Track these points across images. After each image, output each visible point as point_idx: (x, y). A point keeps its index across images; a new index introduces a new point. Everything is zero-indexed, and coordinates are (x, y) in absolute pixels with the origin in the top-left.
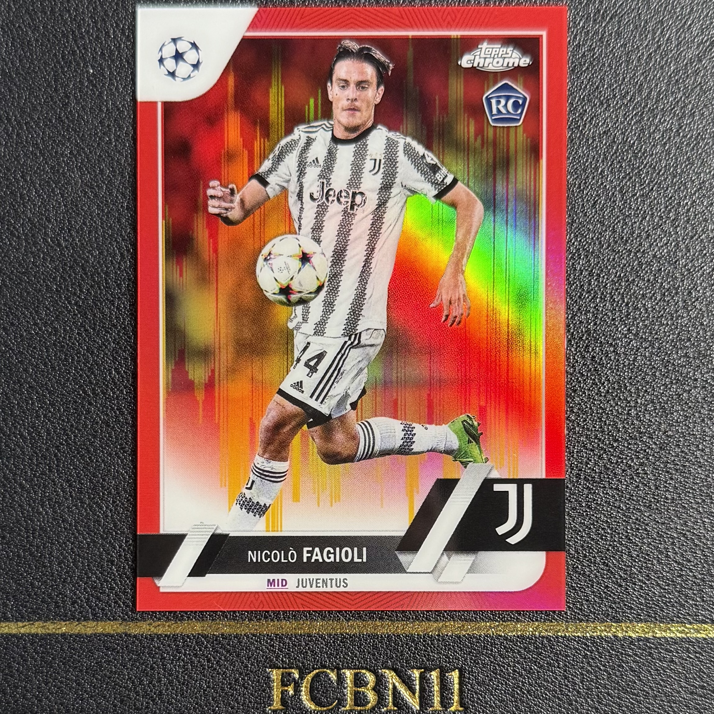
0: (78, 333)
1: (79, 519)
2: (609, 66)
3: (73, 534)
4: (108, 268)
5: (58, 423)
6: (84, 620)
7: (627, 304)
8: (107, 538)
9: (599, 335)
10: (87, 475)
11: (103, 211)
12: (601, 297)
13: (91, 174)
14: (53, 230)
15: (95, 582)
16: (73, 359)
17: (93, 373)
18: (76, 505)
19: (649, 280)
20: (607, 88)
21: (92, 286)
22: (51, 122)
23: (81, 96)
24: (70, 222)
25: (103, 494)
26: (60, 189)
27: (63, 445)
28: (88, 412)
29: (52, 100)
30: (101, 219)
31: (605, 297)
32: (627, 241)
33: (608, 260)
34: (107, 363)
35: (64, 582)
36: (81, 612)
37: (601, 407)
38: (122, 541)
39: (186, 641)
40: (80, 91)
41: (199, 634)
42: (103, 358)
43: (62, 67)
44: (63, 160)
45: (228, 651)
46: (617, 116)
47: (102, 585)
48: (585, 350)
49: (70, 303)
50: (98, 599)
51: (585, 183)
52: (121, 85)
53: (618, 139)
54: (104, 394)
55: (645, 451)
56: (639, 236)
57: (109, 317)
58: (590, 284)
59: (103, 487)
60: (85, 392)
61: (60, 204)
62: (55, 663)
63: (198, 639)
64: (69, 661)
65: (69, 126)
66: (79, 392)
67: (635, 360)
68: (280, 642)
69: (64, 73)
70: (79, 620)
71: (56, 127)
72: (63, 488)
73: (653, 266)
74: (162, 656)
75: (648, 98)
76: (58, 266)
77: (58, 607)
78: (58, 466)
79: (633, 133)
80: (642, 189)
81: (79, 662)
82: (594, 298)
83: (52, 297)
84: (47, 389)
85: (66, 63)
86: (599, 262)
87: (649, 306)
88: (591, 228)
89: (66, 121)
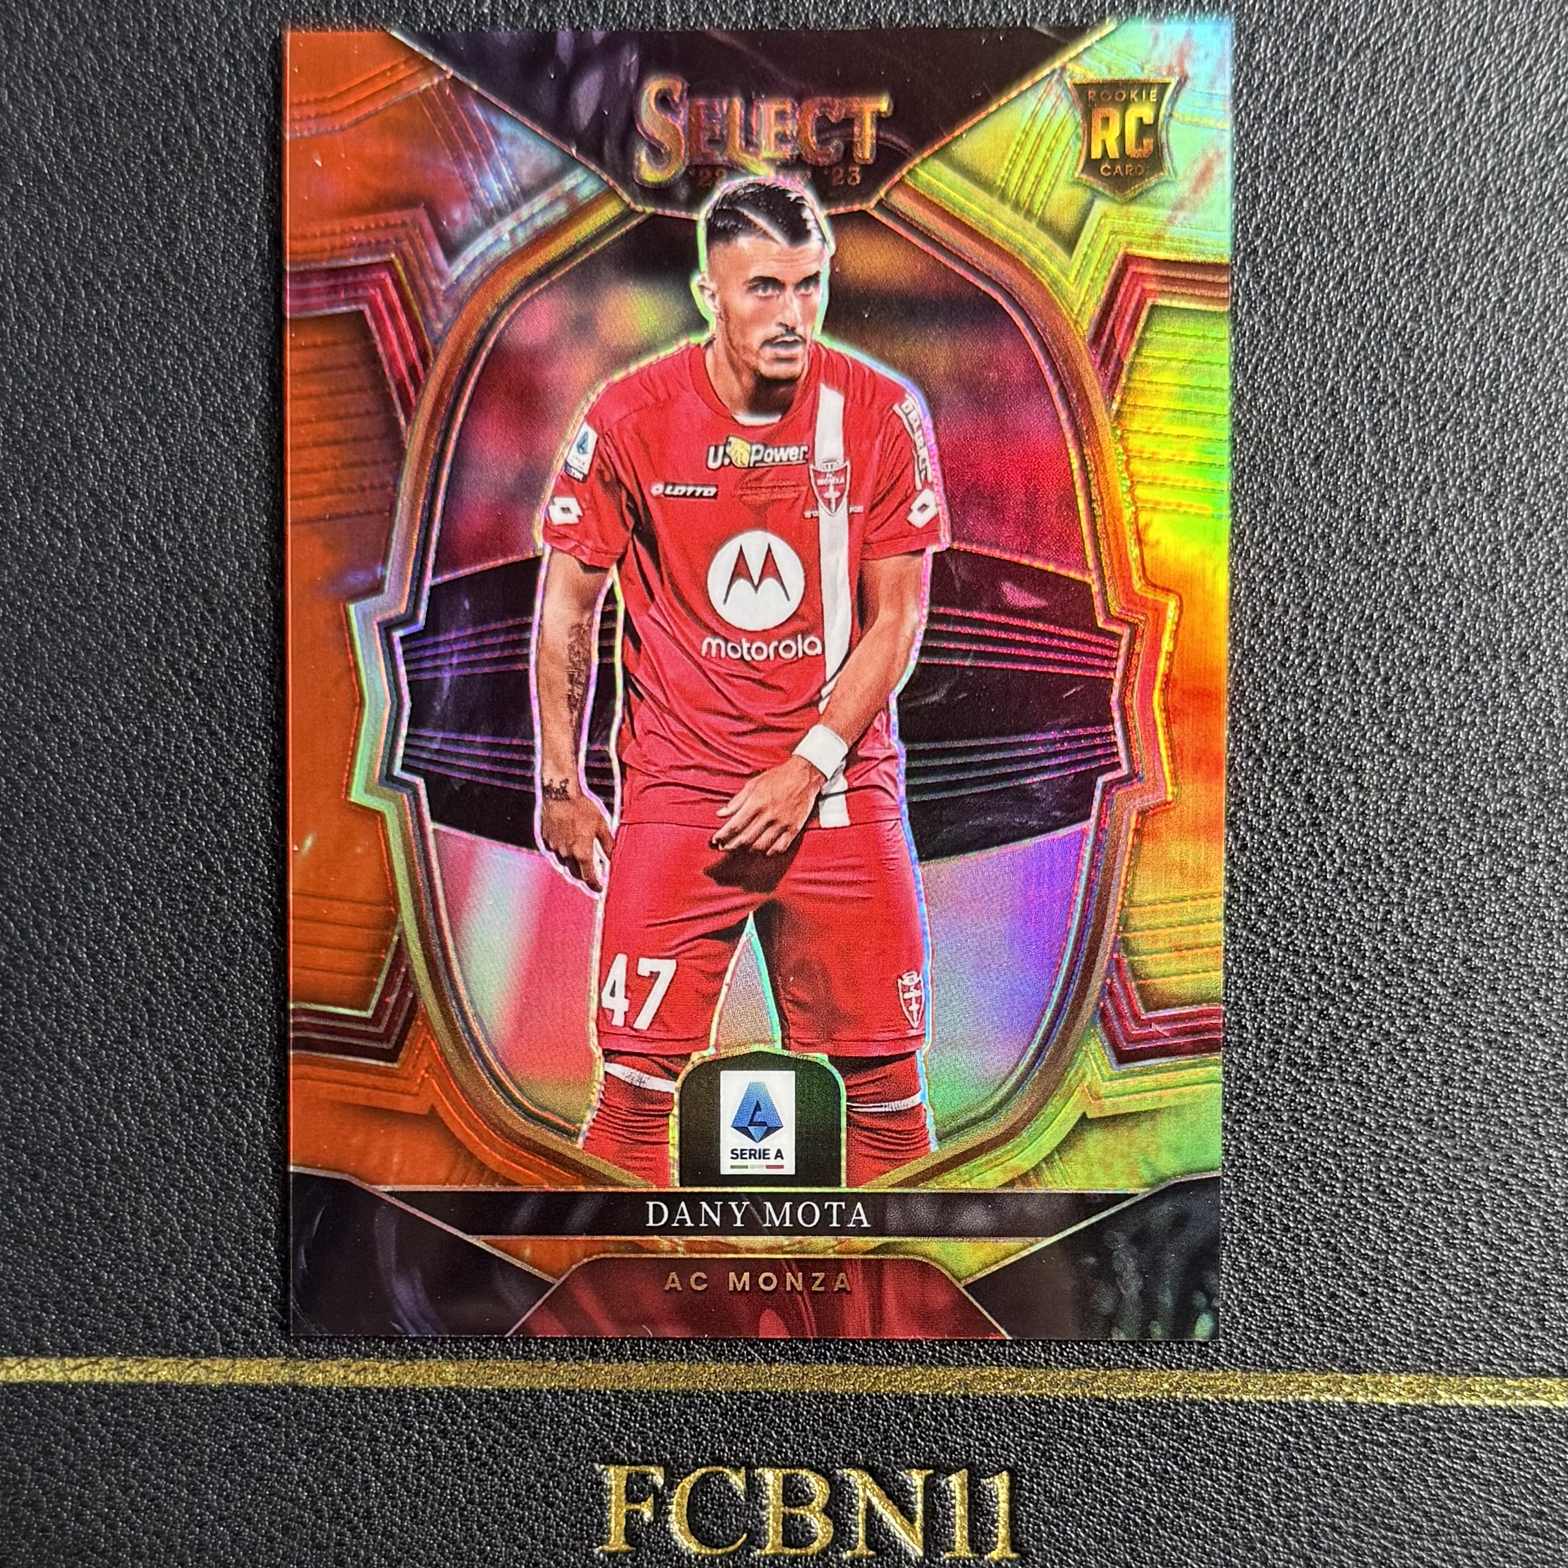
0: (195, 740)
1: (195, 1138)
2: (1351, 157)
3: (183, 1171)
5: (152, 933)
6: (207, 1356)
7: (1386, 680)
9: (1323, 748)
10: (214, 1046)
11: (249, 474)
12: (1328, 664)
13: (224, 395)
14: (142, 515)
15: (230, 1274)
16: (184, 794)
17: (226, 825)
18: (189, 1110)
19: (1433, 628)
20: (1346, 206)
21: (226, 638)
22: (138, 279)
23: (203, 224)
24: (178, 499)
25: (248, 1085)
26: (158, 427)
27: (161, 979)
28: (217, 910)
29: (141, 233)
30: (246, 492)
31: (1338, 663)
32: (1386, 542)
33: (1345, 584)
34: (257, 803)
35: (163, 1273)
36: (199, 1339)
37: (1325, 906)
39: (424, 1403)
40: (200, 215)
41: (450, 1388)
42: (248, 793)
43: (163, 163)
44: (165, 365)
45: (513, 1426)
46: (1367, 268)
47: (244, 1280)
48: (1291, 781)
49: (177, 673)
50: (236, 1309)
51: (1297, 414)
53: (1368, 317)
54: (251, 870)
55: (1421, 1001)
56: (1414, 530)
58: (1304, 636)
59: (247, 1070)
60: (209, 866)
61: (157, 459)
62: (144, 1447)
63: (450, 1398)
64: (173, 1442)
65: (176, 289)
66: (197, 866)
67: (1401, 801)
68: (625, 1408)
69: (165, 174)
70: (194, 1355)
71: (149, 293)
72: (161, 1071)
73: (1443, 596)
74: (371, 1434)
75: (1435, 227)
76: (153, 592)
77: (151, 1327)
78: (152, 1024)
79: (1402, 304)
80: (1422, 428)
81: (195, 1444)
82: (1312, 669)
83: (140, 661)
84: (128, 859)
85: (171, 153)
86: (1324, 588)
87: (1434, 684)
88: (1308, 511)
89: (171, 278)
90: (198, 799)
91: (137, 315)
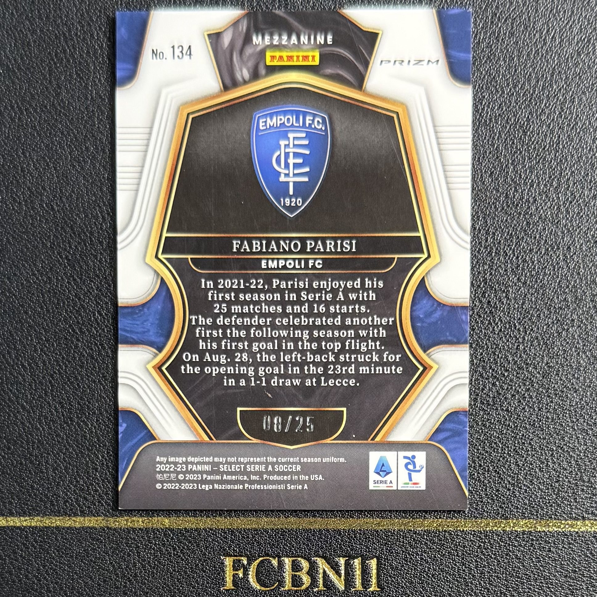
0: (68, 282)
1: (69, 434)
2: (504, 60)
3: (65, 446)
4: (92, 228)
5: (52, 356)
6: (74, 516)
7: (518, 257)
8: (92, 450)
9: (494, 284)
10: (76, 399)
11: (88, 181)
12: (496, 252)
13: (78, 151)
14: (47, 197)
15: (83, 485)
16: (64, 303)
17: (80, 315)
18: (67, 423)
19: (535, 238)
20: (502, 78)
21: (79, 243)
22: (46, 107)
23: (70, 87)
24: (61, 191)
25: (89, 414)
26: (53, 163)
27: (56, 373)
28: (76, 346)
29: (47, 90)
30: (87, 188)
31: (499, 252)
32: (517, 205)
33: (502, 221)
34: (91, 306)
35: (57, 485)
36: (71, 510)
37: (495, 343)
38: (104, 452)
39: (156, 534)
40: (69, 83)
41: (166, 528)
42: (88, 303)
43: (55, 63)
44: (56, 140)
45: (190, 542)
46: (510, 102)
47: (88, 487)
48: (482, 296)
49: (61, 257)
50: (85, 498)
51: (484, 157)
52: (103, 77)
53: (510, 120)
54: (89, 332)
55: (531, 379)
56: (528, 201)
57: (93, 269)
58: (487, 241)
59: (89, 408)
60: (74, 330)
62: (51, 550)
63: (166, 532)
64: (62, 549)
65: (60, 111)
66: (69, 330)
67: (523, 303)
68: (232, 535)
69: (56, 68)
70: (70, 516)
71: (50, 112)
72: (56, 409)
73: (539, 226)
74: (136, 545)
75: (535, 87)
76: (52, 226)
77: (53, 505)
78: (52, 391)
79: (523, 115)
80: (531, 162)
81: (70, 549)
82: (490, 253)
83: (47, 252)
84: (43, 328)
85: (58, 60)
86: (494, 223)
87: (535, 259)
88: (488, 194)
89: (58, 108)
90: (69, 305)
91: (45, 121)
